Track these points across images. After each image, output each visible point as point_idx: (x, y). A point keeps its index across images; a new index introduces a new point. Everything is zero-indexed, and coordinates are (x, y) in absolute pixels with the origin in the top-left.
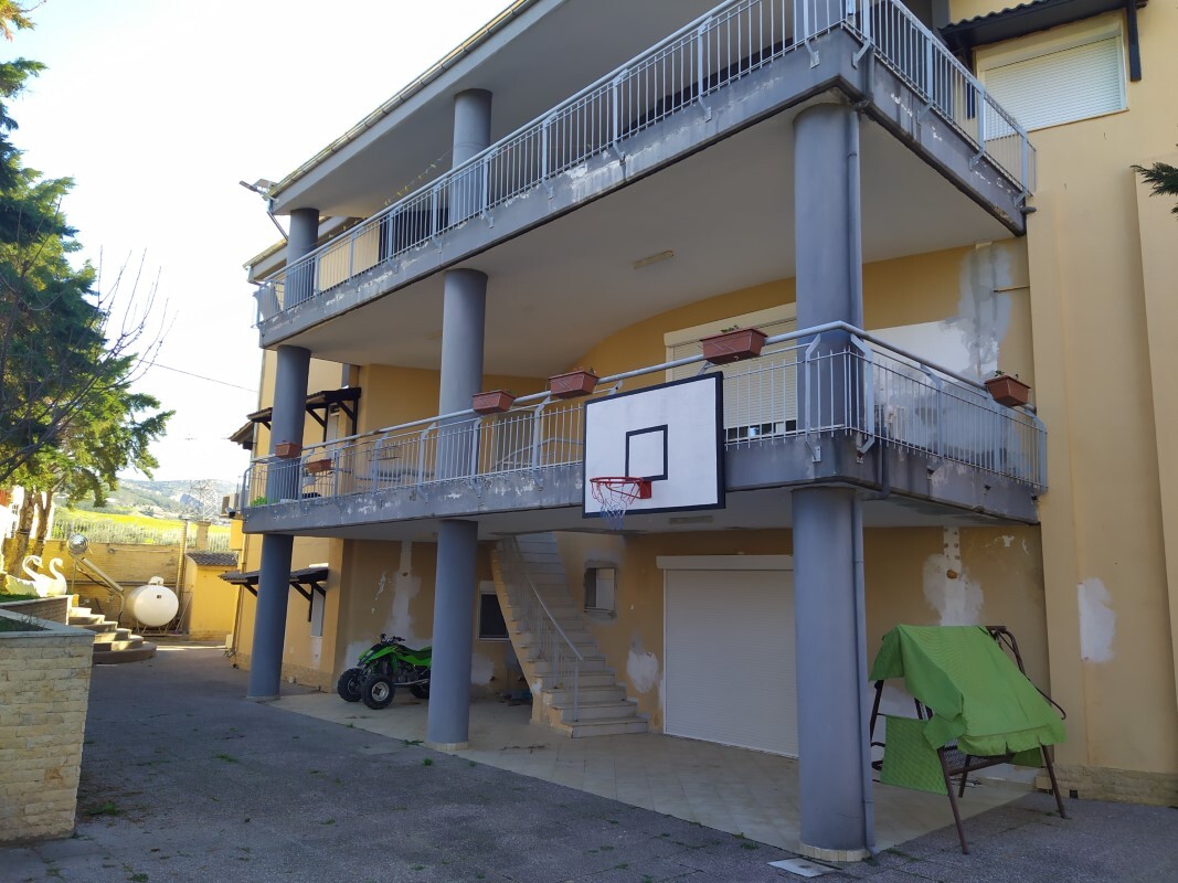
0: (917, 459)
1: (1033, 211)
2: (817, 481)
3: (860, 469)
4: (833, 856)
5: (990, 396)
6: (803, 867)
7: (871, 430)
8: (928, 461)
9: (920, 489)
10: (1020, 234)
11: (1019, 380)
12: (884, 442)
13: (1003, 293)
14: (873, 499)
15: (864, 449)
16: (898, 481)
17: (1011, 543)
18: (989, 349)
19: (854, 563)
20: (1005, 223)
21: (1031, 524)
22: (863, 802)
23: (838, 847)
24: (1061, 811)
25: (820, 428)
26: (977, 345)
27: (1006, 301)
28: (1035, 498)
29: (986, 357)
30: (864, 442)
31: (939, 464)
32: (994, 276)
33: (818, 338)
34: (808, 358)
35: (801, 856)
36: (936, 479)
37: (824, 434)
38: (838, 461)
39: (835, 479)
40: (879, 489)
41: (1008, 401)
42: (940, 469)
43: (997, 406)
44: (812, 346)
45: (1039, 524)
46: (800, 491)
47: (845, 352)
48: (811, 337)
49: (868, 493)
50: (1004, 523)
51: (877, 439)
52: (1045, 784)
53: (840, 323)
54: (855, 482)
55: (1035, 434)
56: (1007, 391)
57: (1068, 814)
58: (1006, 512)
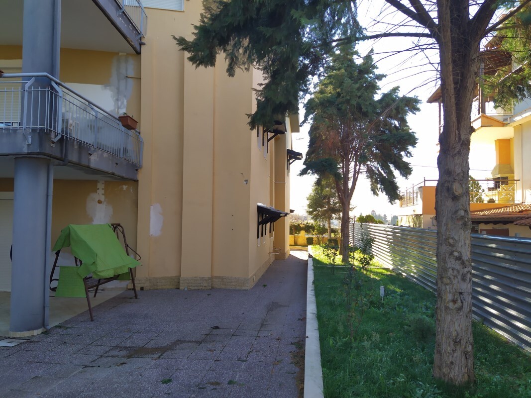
0: (83, 147)
1: (144, 44)
2: (28, 154)
3: (53, 149)
4: (26, 334)
5: (120, 123)
6: (9, 342)
7: (60, 131)
8: (89, 149)
9: (84, 162)
10: (139, 53)
11: (134, 118)
12: (67, 138)
13: (131, 79)
14: (59, 165)
15: (56, 140)
16: (73, 157)
17: (126, 188)
18: (123, 103)
19: (47, 196)
20: (132, 46)
21: (135, 181)
22: (44, 307)
23: (29, 330)
24: (136, 297)
25: (32, 127)
26: (118, 100)
27: (131, 82)
28: (137, 170)
29: (121, 106)
30: (56, 136)
31: (95, 151)
32: (127, 70)
33: (33, 79)
34: (26, 89)
35: (9, 338)
36: (93, 158)
37: (34, 130)
38: (41, 144)
39: (38, 154)
40: (63, 160)
41: (129, 127)
42: (95, 153)
43: (123, 128)
44: (29, 83)
45: (138, 181)
46: (19, 158)
47: (47, 89)
48: (29, 78)
49: (57, 162)
50: (123, 180)
51: (63, 136)
52: (131, 286)
53: (45, 74)
54: (50, 156)
55: (139, 143)
56: (128, 123)
57: (138, 297)
58: (124, 175)
